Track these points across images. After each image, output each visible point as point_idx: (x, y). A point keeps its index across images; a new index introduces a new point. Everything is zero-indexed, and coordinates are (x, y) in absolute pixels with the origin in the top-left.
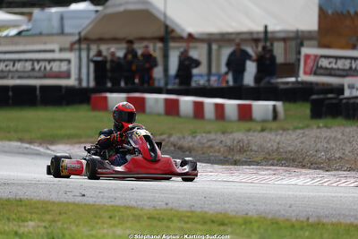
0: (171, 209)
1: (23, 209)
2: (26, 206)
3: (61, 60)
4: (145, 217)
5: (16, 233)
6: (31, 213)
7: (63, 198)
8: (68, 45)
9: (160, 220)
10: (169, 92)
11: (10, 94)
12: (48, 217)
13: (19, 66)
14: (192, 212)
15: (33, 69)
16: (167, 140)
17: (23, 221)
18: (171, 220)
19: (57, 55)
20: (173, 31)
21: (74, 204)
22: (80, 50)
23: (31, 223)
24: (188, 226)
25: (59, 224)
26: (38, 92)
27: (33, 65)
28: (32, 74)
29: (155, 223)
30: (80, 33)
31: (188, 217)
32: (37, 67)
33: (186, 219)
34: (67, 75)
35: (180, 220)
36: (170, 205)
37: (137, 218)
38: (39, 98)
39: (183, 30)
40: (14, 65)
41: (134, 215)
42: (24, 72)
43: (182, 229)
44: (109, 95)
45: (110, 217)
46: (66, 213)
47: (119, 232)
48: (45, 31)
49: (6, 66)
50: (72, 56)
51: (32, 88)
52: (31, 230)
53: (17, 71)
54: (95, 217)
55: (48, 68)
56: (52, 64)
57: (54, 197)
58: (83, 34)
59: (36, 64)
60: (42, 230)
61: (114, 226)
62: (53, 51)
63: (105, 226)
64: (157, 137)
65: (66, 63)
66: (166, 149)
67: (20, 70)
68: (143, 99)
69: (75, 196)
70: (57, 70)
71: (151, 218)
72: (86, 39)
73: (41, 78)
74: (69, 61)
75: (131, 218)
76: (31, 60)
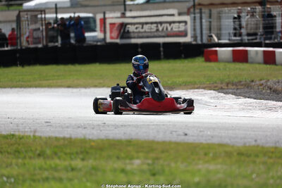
0: (258, 146)
1: (130, 148)
2: (134, 145)
3: (180, 22)
4: (235, 154)
5: (123, 171)
6: (137, 152)
7: (168, 137)
8: (186, 10)
9: (248, 156)
10: (267, 45)
11: (140, 50)
12: (152, 155)
13: (146, 28)
14: (276, 148)
15: (158, 30)
16: (264, 85)
17: (132, 158)
18: (257, 156)
19: (177, 18)
21: (177, 144)
22: (194, 13)
23: (137, 162)
24: (271, 161)
25: (161, 162)
26: (162, 49)
27: (157, 26)
28: (156, 34)
29: (243, 158)
31: (272, 152)
32: (160, 29)
33: (270, 154)
34: (184, 34)
35: (265, 154)
36: (259, 142)
37: (228, 155)
38: (162, 53)
40: (142, 28)
41: (226, 152)
42: (151, 32)
43: (264, 163)
44: (217, 49)
45: (206, 154)
46: (167, 151)
47: (212, 167)
51: (157, 45)
52: (135, 166)
53: (145, 32)
54: (193, 154)
55: (169, 29)
56: (172, 25)
57: (160, 137)
58: (197, 1)
59: (159, 25)
60: (145, 167)
61: (207, 162)
62: (173, 15)
63: (201, 162)
64: (258, 83)
65: (184, 24)
66: (264, 91)
67: (147, 30)
68: (247, 51)
69: (178, 135)
70: (176, 30)
71: (240, 154)
72: (200, 4)
73: (164, 37)
74: (186, 22)
75: (223, 154)
76: (155, 23)
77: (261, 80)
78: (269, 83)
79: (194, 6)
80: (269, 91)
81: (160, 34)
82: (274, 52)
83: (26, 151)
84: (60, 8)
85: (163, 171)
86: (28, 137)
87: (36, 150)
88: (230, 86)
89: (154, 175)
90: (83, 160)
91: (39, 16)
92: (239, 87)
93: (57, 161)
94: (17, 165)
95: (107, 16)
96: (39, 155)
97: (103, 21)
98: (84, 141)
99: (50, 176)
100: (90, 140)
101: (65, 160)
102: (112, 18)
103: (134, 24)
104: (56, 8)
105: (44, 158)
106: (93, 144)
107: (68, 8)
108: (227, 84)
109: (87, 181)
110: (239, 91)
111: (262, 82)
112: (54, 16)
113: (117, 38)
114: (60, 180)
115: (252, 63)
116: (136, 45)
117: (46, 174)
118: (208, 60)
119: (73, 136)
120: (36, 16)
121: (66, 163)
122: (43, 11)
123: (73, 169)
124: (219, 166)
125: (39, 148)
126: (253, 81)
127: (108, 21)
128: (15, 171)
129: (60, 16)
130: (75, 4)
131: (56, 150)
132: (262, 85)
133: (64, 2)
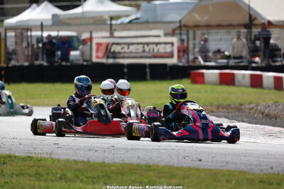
1: (151, 173)
2: (154, 170)
3: (166, 43)
4: (257, 181)
6: (159, 177)
8: (170, 31)
9: (270, 184)
10: (254, 69)
11: (126, 70)
13: (132, 48)
15: (144, 51)
16: (255, 109)
18: (279, 184)
19: (163, 39)
20: (255, 18)
22: (181, 34)
26: (148, 70)
27: (143, 47)
28: (142, 54)
30: (180, 21)
32: (147, 49)
34: (171, 55)
37: (251, 182)
38: (148, 74)
39: (263, 18)
40: (128, 48)
41: (247, 180)
42: (136, 53)
44: (204, 71)
45: (228, 181)
46: (189, 178)
48: (151, 20)
49: (122, 48)
50: (175, 40)
51: (143, 66)
53: (131, 52)
54: (215, 181)
55: (156, 50)
56: (159, 46)
57: (175, 162)
58: (183, 23)
59: (146, 46)
62: (159, 36)
64: (247, 106)
65: (170, 45)
66: (255, 116)
67: (133, 51)
68: (233, 74)
69: (192, 161)
70: (163, 51)
71: (262, 181)
72: (185, 26)
73: (150, 57)
74: (172, 44)
75: (245, 182)
76: (141, 43)
77: (250, 104)
78: (259, 108)
79: (180, 27)
80: (261, 116)
82: (261, 76)
83: (47, 174)
84: (46, 26)
86: (45, 160)
87: (57, 173)
88: (220, 109)
91: (25, 34)
92: (230, 110)
93: (81, 184)
95: (94, 35)
97: (90, 40)
98: (103, 165)
100: (109, 165)
101: (87, 183)
102: (98, 38)
103: (120, 44)
104: (42, 26)
105: (66, 181)
106: (113, 168)
107: (50, 26)
108: (218, 107)
110: (230, 115)
111: (252, 106)
112: (40, 33)
113: (103, 58)
115: (239, 86)
116: (122, 66)
118: (194, 82)
120: (22, 34)
122: (29, 29)
125: (59, 171)
126: (242, 105)
127: (95, 41)
130: (57, 22)
131: (77, 173)
132: (252, 109)
133: (46, 20)
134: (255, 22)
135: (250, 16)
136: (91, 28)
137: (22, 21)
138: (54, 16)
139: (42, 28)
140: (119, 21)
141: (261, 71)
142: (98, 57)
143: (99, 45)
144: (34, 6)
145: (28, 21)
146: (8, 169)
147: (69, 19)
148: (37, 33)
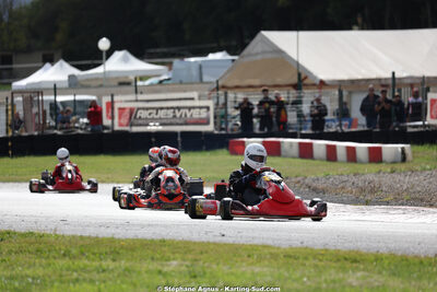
1: (164, 249)
2: (169, 246)
3: (201, 108)
4: (282, 256)
5: (160, 272)
6: (174, 253)
7: (204, 239)
8: (207, 93)
9: (296, 258)
10: (304, 136)
11: (153, 139)
12: (190, 257)
13: (162, 113)
14: (326, 250)
15: (175, 116)
16: (302, 181)
17: (168, 260)
18: (306, 258)
19: (197, 103)
20: (306, 78)
21: (215, 244)
23: (175, 263)
25: (201, 263)
26: (179, 139)
27: (174, 112)
28: (172, 121)
29: (291, 261)
30: (217, 82)
31: (323, 255)
32: (178, 115)
33: (320, 257)
34: (206, 122)
35: (315, 258)
36: (305, 244)
37: (274, 256)
38: (180, 144)
39: (315, 78)
40: (157, 114)
41: (271, 254)
42: (166, 119)
43: (316, 266)
44: (245, 139)
45: (249, 256)
46: (206, 252)
47: (257, 270)
48: (184, 81)
49: (150, 114)
50: (210, 103)
51: (174, 134)
52: (171, 268)
53: (160, 118)
54: (235, 256)
55: (188, 115)
56: (192, 111)
57: (195, 237)
58: (220, 83)
59: (177, 111)
60: (183, 268)
61: (252, 264)
62: (193, 99)
63: (244, 264)
64: (293, 179)
65: (205, 110)
66: (301, 190)
67: (162, 117)
68: (279, 143)
69: (215, 236)
70: (198, 116)
71: (287, 256)
72: (223, 87)
73: (181, 124)
74: (208, 108)
75: (268, 256)
76: (172, 108)
77: (297, 177)
78: (307, 181)
79: (218, 88)
80: (307, 190)
81: (178, 121)
82: (311, 144)
83: (50, 251)
84: (60, 89)
85: (205, 273)
86: (49, 236)
87: (60, 249)
89: (195, 277)
90: (114, 260)
91: (36, 98)
93: (86, 262)
94: (41, 265)
95: (116, 98)
96: (64, 255)
97: (111, 105)
98: (112, 240)
99: (81, 278)
100: (119, 240)
101: (93, 260)
102: (121, 101)
103: (147, 109)
104: (55, 88)
105: (70, 258)
107: (66, 89)
109: (122, 282)
111: (299, 179)
112: (52, 98)
113: (127, 125)
114: (92, 281)
115: (285, 157)
116: (149, 134)
117: (75, 275)
118: (234, 152)
119: (100, 236)
120: (31, 98)
121: (96, 264)
122: (40, 92)
123: (104, 271)
124: (265, 269)
125: (63, 247)
127: (117, 106)
128: (40, 272)
129: (60, 99)
130: (73, 84)
131: (83, 249)
132: (299, 182)
133: (61, 82)
134: (306, 82)
135: (299, 75)
136: (113, 90)
137: (33, 84)
138: (71, 77)
139: (55, 90)
140: (147, 82)
141: (311, 138)
142: (120, 125)
143: (122, 110)
144: (48, 65)
145: (40, 83)
146: (5, 246)
147: (87, 80)
148: (49, 98)
